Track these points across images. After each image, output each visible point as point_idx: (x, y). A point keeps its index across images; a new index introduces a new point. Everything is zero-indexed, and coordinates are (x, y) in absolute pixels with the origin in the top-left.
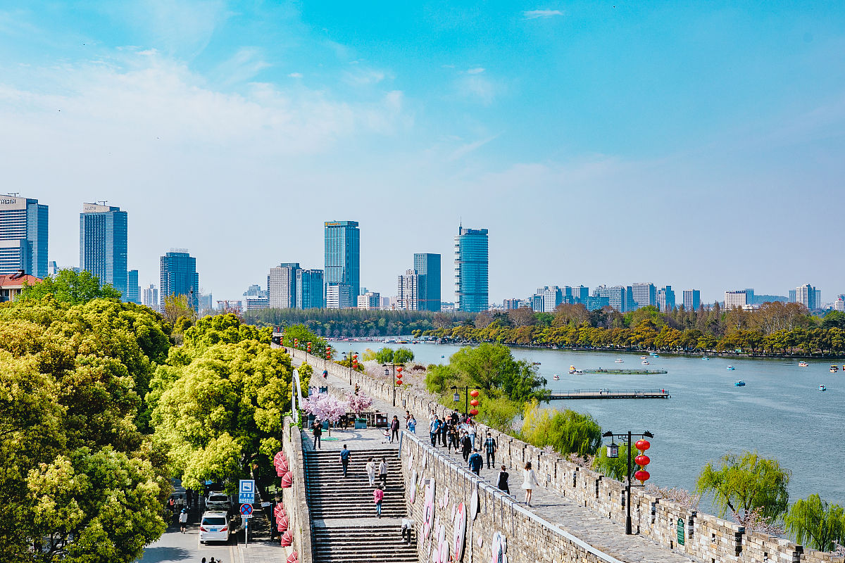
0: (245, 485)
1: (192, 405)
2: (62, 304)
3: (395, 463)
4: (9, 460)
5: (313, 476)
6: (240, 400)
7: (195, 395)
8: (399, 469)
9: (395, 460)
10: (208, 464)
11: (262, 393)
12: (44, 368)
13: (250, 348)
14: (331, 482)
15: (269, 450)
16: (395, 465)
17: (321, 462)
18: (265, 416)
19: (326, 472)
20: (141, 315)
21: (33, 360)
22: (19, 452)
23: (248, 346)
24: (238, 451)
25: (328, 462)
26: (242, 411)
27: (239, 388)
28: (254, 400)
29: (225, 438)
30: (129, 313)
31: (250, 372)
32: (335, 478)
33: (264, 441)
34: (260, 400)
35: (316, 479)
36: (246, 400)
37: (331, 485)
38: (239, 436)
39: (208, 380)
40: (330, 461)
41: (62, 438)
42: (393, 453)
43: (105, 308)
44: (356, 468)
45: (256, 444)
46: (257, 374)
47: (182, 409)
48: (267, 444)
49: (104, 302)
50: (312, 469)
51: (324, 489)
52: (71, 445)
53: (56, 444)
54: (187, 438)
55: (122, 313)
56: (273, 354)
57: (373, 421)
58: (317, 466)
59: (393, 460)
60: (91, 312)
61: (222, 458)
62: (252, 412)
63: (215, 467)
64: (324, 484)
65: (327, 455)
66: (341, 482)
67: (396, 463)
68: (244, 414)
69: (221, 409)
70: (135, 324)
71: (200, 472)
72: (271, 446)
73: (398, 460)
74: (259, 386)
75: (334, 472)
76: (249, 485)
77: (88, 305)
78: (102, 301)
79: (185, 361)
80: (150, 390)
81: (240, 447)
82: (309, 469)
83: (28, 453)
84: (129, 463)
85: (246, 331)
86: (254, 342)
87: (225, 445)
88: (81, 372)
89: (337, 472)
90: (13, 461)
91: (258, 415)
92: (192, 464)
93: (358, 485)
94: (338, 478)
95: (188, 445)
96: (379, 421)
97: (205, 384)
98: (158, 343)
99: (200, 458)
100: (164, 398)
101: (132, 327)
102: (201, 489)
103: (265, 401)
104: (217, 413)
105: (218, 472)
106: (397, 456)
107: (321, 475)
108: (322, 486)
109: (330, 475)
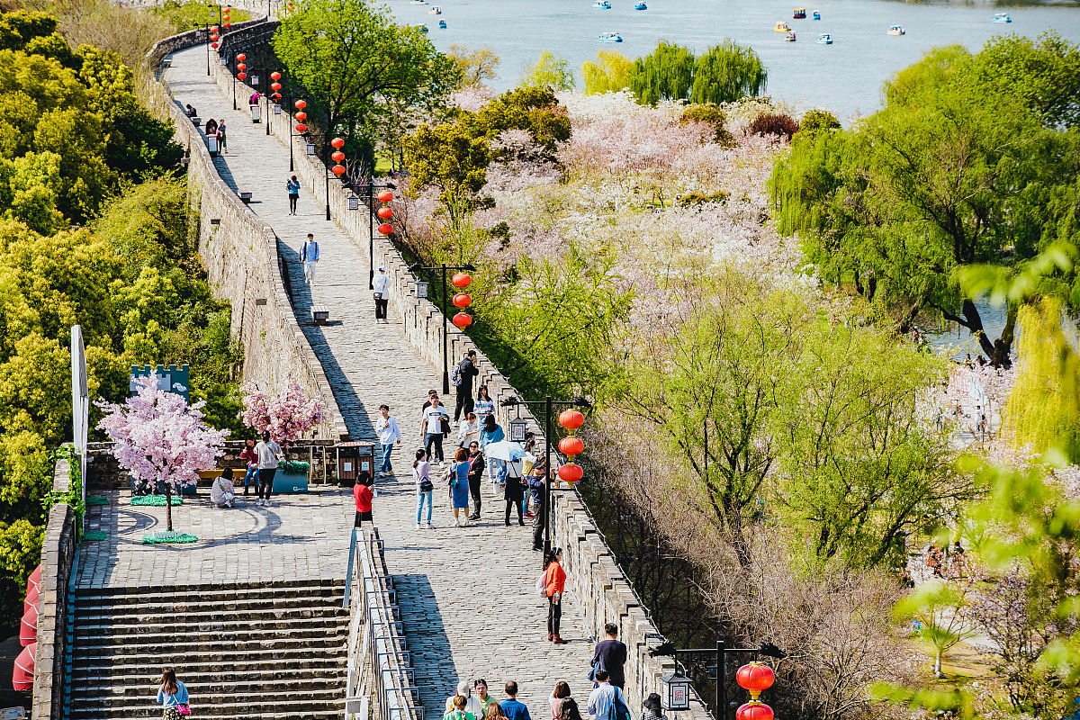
3: (330, 624)
5: (88, 663)
8: (340, 643)
9: (332, 614)
14: (136, 682)
16: (329, 630)
17: (116, 622)
19: (126, 651)
25: (136, 621)
35: (94, 673)
37: (135, 692)
40: (141, 617)
42: (329, 593)
44: (215, 638)
50: (88, 643)
51: (112, 703)
57: (330, 468)
58: (101, 632)
59: (326, 614)
64: (116, 689)
65: (137, 601)
67: (335, 624)
73: (340, 613)
82: (76, 643)
89: (160, 650)
93: (213, 690)
96: (348, 466)
106: (339, 602)
107: (111, 663)
108: (110, 693)
109: (136, 661)
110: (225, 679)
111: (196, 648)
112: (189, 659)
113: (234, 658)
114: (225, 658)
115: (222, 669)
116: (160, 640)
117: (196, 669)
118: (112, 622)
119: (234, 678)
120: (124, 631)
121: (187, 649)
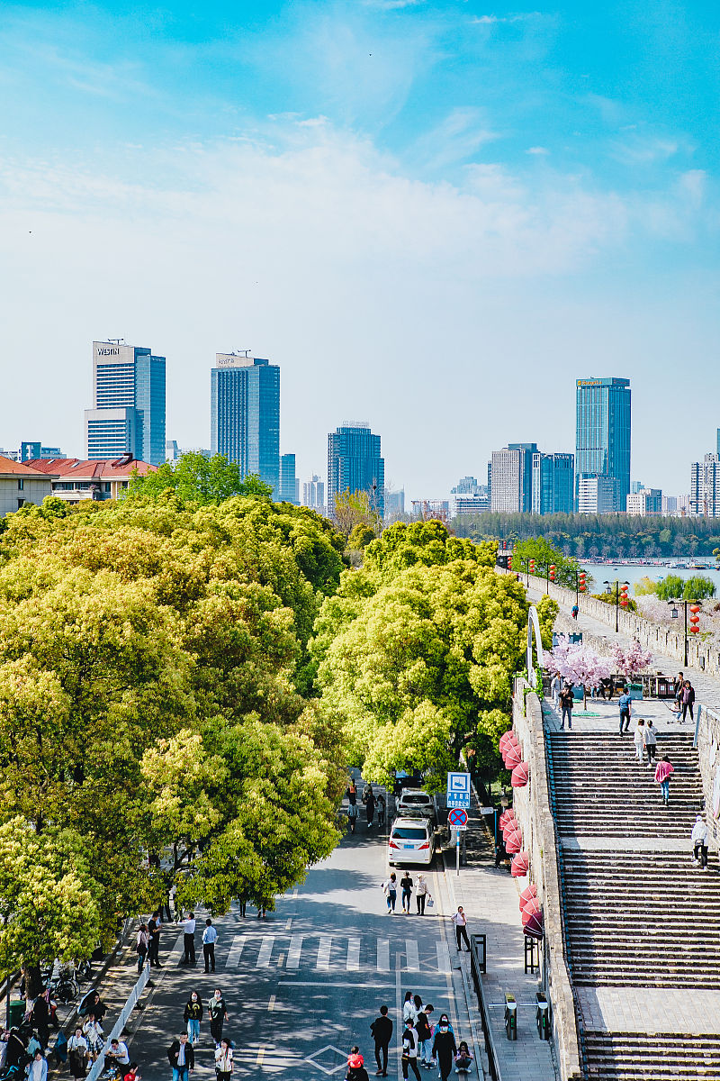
0: (456, 780)
1: (378, 657)
2: (187, 504)
3: (687, 755)
4: (117, 731)
5: (560, 769)
6: (446, 652)
7: (381, 642)
8: (695, 765)
9: (688, 750)
10: (400, 748)
11: (480, 641)
12: (163, 599)
13: (465, 574)
14: (587, 780)
15: (492, 728)
16: (688, 758)
17: (572, 749)
18: (486, 676)
19: (580, 764)
20: (300, 521)
21: (146, 586)
22: (130, 720)
23: (462, 570)
24: (444, 729)
25: (583, 749)
26: (451, 668)
27: (446, 633)
28: (468, 652)
29: (426, 709)
30: (283, 518)
31: (461, 609)
32: (593, 775)
33: (484, 715)
34: (476, 653)
35: (565, 775)
36: (457, 651)
37: (588, 786)
38: (444, 706)
39: (400, 621)
40: (585, 747)
41: (190, 701)
42: (685, 739)
43: (248, 510)
44: (627, 759)
45: (472, 718)
46: (473, 612)
47: (363, 664)
48: (489, 720)
49: (248, 502)
50: (559, 759)
51: (576, 790)
52: (202, 714)
53: (181, 711)
54: (370, 706)
55: (272, 517)
56: (500, 583)
57: (653, 689)
58: (565, 754)
59: (685, 750)
60: (228, 516)
61: (420, 738)
62: (465, 670)
63: (410, 751)
64: (577, 783)
65: (582, 740)
66: (603, 780)
67: (690, 755)
68: (454, 673)
69: (420, 663)
70: (292, 534)
71: (389, 759)
72: (495, 723)
73: (693, 749)
74: (475, 630)
75: (593, 765)
76: (462, 781)
77: (223, 507)
78: (244, 500)
79: (366, 590)
80: (315, 635)
81: (449, 723)
82: (553, 759)
83: (142, 721)
84: (284, 740)
85: (454, 547)
86: (469, 564)
87: (428, 718)
88: (212, 605)
89: (598, 765)
90: (122, 734)
91: (475, 675)
92: (377, 746)
93: (629, 786)
94: (599, 775)
95: (371, 717)
96: (663, 688)
97: (396, 626)
98: (326, 563)
99: (389, 738)
100: (336, 647)
101: (287, 538)
102: (389, 784)
103: (483, 654)
104: (415, 670)
105: (415, 760)
106: (691, 744)
107: (573, 770)
108: (574, 785)
109: (586, 770)
110: (635, 780)
111: (617, 764)
112: (614, 770)
113: (638, 770)
114: (633, 770)
115: (633, 775)
116: (598, 759)
117: (619, 775)
118: (570, 749)
119: (639, 780)
120: (577, 754)
121: (612, 764)
